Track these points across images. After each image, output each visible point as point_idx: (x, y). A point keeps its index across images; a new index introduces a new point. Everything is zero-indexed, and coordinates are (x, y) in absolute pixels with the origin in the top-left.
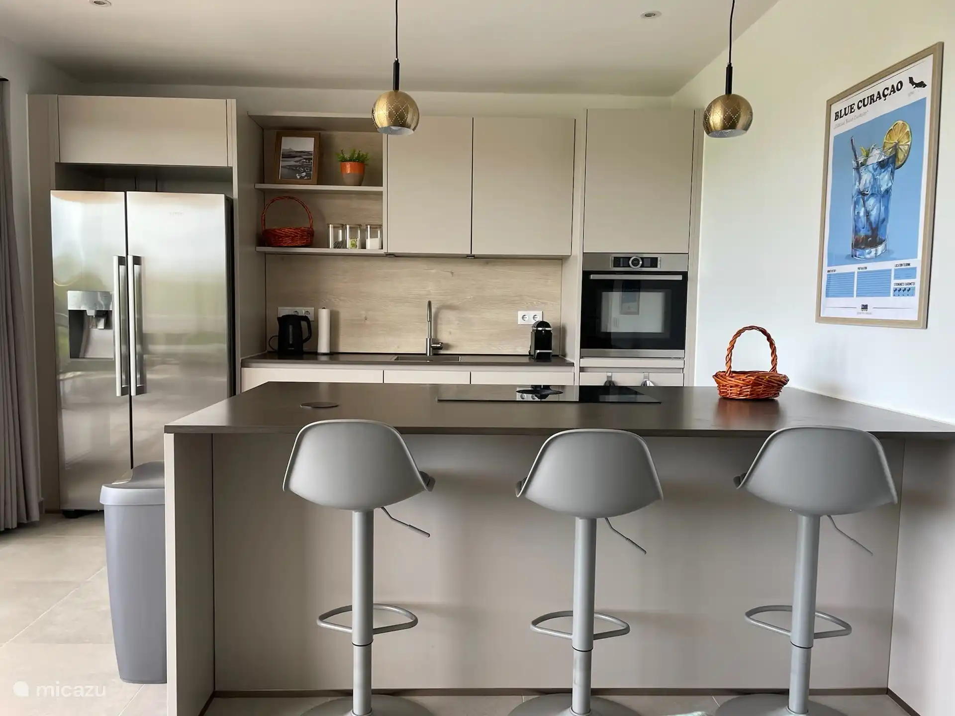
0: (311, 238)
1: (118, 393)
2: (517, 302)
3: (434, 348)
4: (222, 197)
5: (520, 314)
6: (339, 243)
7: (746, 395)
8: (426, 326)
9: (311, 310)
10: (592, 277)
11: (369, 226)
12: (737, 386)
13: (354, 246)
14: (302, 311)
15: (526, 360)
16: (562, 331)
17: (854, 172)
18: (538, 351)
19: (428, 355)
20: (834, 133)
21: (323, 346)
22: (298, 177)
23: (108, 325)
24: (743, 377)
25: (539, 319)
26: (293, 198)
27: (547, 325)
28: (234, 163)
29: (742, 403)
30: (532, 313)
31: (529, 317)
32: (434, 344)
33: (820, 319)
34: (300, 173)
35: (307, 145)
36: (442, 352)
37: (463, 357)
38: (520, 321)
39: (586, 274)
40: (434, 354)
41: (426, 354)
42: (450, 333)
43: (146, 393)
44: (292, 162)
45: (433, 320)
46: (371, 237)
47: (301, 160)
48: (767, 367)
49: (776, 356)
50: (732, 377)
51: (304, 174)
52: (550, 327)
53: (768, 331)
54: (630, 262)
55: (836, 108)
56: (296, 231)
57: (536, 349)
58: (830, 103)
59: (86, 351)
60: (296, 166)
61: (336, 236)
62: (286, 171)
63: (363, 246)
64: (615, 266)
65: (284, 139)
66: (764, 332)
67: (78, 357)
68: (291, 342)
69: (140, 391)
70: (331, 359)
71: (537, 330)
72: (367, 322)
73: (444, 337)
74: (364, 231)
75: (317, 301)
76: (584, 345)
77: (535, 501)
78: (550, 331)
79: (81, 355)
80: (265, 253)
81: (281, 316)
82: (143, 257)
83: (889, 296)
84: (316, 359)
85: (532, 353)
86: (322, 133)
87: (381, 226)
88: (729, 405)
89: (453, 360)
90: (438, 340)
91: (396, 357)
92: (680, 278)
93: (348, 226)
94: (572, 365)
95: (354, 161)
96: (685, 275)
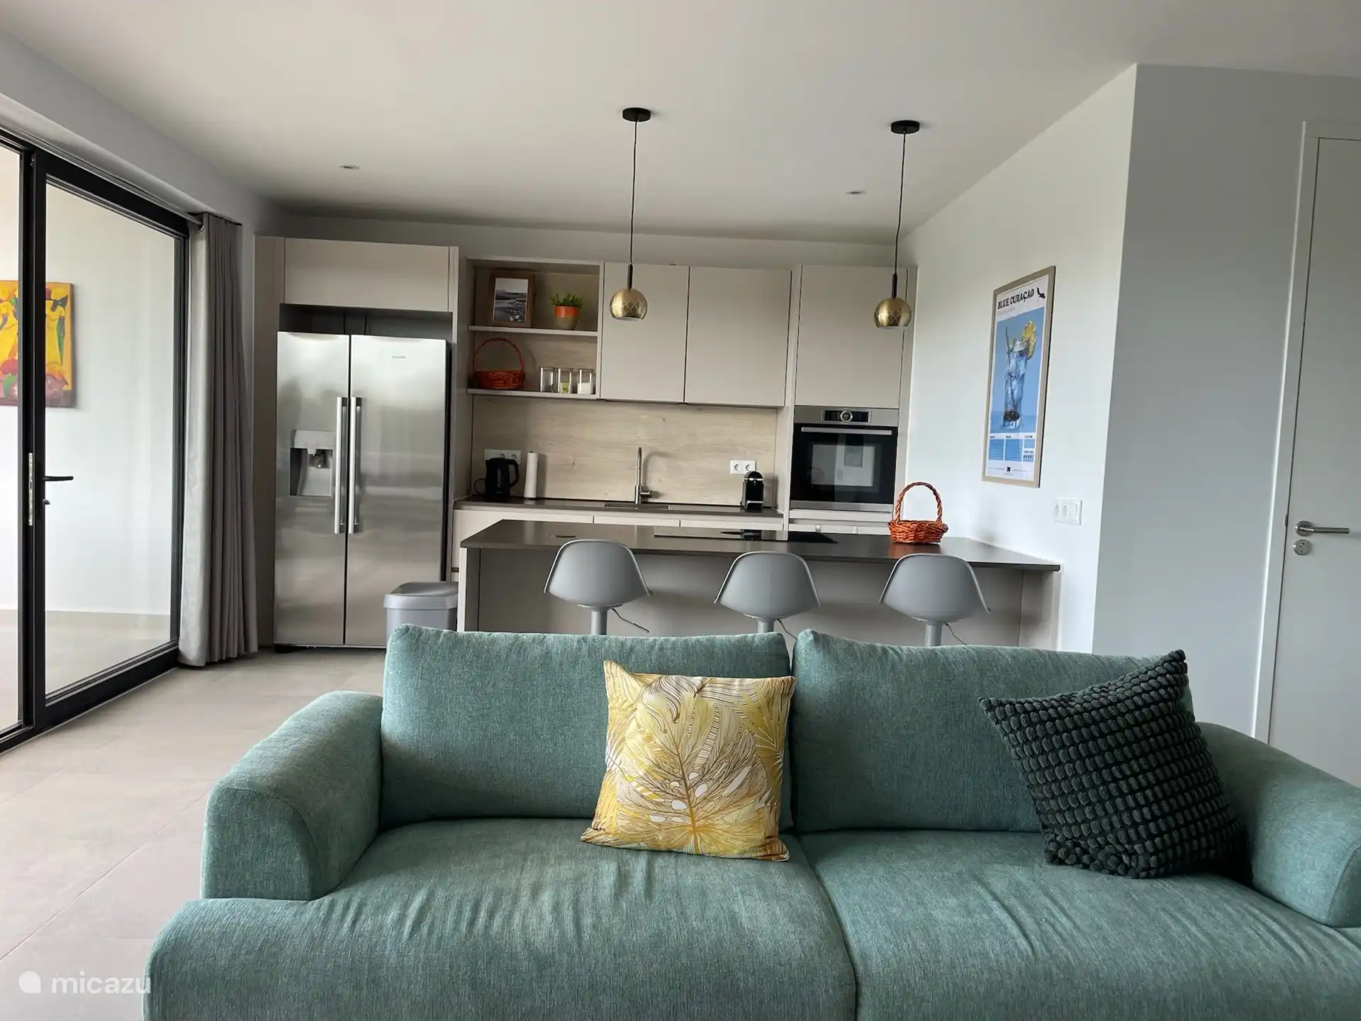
0: (523, 381)
1: (336, 531)
2: (731, 450)
3: (643, 496)
4: (443, 342)
5: (733, 463)
6: (550, 387)
7: (911, 540)
8: (636, 473)
9: (518, 453)
10: (803, 429)
11: (581, 371)
12: (903, 532)
13: (565, 390)
14: (508, 455)
15: (738, 510)
16: (774, 482)
17: (1007, 355)
18: (749, 502)
19: (637, 503)
20: (998, 319)
21: (530, 492)
22: (512, 320)
23: (325, 464)
24: (908, 524)
25: (752, 469)
26: (505, 340)
27: (758, 475)
28: (454, 309)
29: (907, 547)
30: (747, 462)
31: (741, 467)
32: (643, 491)
33: (985, 478)
34: (513, 315)
35: (521, 286)
36: (650, 500)
37: (672, 506)
38: (732, 471)
39: (797, 427)
40: (643, 503)
41: (634, 502)
42: (660, 481)
43: (361, 531)
44: (505, 304)
45: (644, 469)
46: (582, 382)
47: (514, 302)
48: (933, 518)
49: (941, 508)
50: (900, 524)
51: (518, 317)
52: (762, 478)
53: (934, 487)
54: (841, 416)
55: (1001, 298)
56: (509, 374)
57: (747, 499)
58: (997, 293)
59: (302, 488)
60: (510, 308)
61: (547, 380)
62: (499, 313)
63: (575, 391)
64: (826, 419)
65: (498, 281)
66: (931, 487)
67: (296, 495)
68: (499, 486)
69: (356, 529)
70: (536, 504)
71: (748, 480)
72: (575, 468)
73: (654, 485)
74: (575, 374)
75: (523, 443)
76: (793, 497)
77: (729, 607)
78: (761, 482)
79: (298, 493)
80: (474, 395)
81: (489, 459)
82: (365, 399)
83: (1020, 460)
84: (522, 503)
85: (743, 504)
86: (538, 273)
87: (593, 372)
88: (897, 548)
89: (663, 508)
90: (647, 488)
91: (604, 504)
92: (889, 433)
93: (559, 370)
94: (781, 516)
95: (569, 305)
96: (895, 430)
